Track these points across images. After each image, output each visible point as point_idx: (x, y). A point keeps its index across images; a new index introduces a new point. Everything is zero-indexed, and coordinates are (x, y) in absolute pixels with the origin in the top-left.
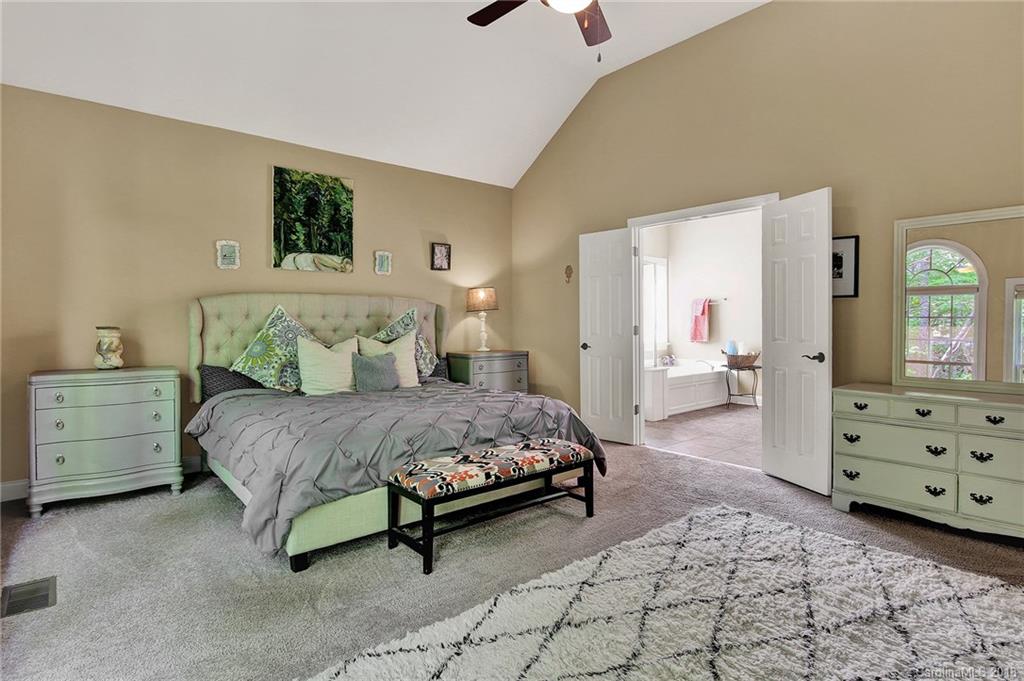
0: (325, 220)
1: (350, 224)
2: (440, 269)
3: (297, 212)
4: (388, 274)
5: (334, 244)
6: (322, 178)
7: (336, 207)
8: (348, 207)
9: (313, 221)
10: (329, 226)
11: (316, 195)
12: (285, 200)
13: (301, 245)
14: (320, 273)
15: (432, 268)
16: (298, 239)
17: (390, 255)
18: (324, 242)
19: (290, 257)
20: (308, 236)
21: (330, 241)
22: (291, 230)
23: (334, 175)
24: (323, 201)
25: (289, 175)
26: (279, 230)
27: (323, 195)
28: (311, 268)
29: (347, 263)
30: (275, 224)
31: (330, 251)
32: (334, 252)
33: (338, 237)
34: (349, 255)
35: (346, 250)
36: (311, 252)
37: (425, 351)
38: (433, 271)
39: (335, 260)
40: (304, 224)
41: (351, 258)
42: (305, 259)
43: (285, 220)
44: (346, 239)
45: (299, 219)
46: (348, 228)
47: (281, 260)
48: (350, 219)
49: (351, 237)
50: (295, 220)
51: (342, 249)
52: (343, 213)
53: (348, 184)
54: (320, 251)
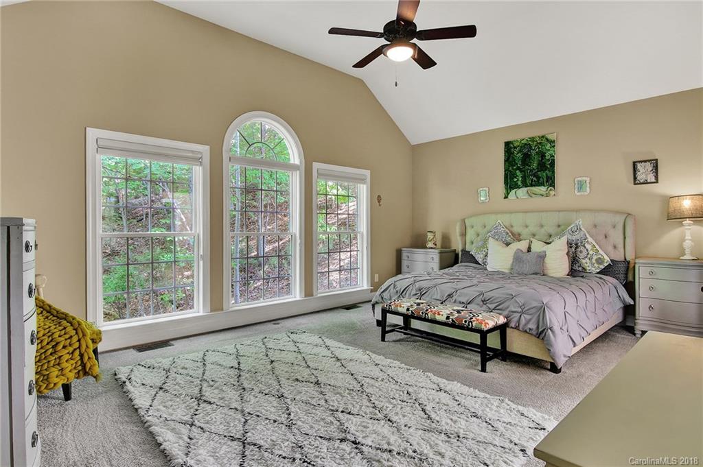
0: (535, 165)
1: (553, 164)
2: (646, 183)
3: (517, 164)
4: (586, 193)
5: (541, 179)
6: (533, 139)
7: (543, 155)
8: (551, 152)
9: (527, 167)
10: (537, 168)
11: (529, 151)
12: (511, 159)
13: (519, 183)
14: (532, 199)
15: (635, 184)
16: (518, 180)
17: (588, 179)
18: (535, 179)
19: (513, 191)
20: (524, 178)
21: (538, 178)
22: (513, 176)
23: (541, 134)
24: (533, 153)
25: (513, 144)
26: (507, 177)
27: (533, 150)
28: (526, 197)
29: (551, 190)
30: (505, 174)
31: (539, 184)
32: (542, 184)
33: (543, 174)
34: (552, 185)
35: (551, 182)
36: (526, 187)
37: (591, 253)
38: (636, 186)
39: (542, 189)
40: (521, 171)
41: (554, 187)
42: (522, 192)
43: (510, 171)
44: (549, 174)
45: (518, 168)
46: (551, 166)
47: (508, 194)
48: (553, 160)
49: (553, 172)
50: (517, 169)
51: (547, 181)
52: (548, 157)
53: (550, 137)
54: (532, 185)
